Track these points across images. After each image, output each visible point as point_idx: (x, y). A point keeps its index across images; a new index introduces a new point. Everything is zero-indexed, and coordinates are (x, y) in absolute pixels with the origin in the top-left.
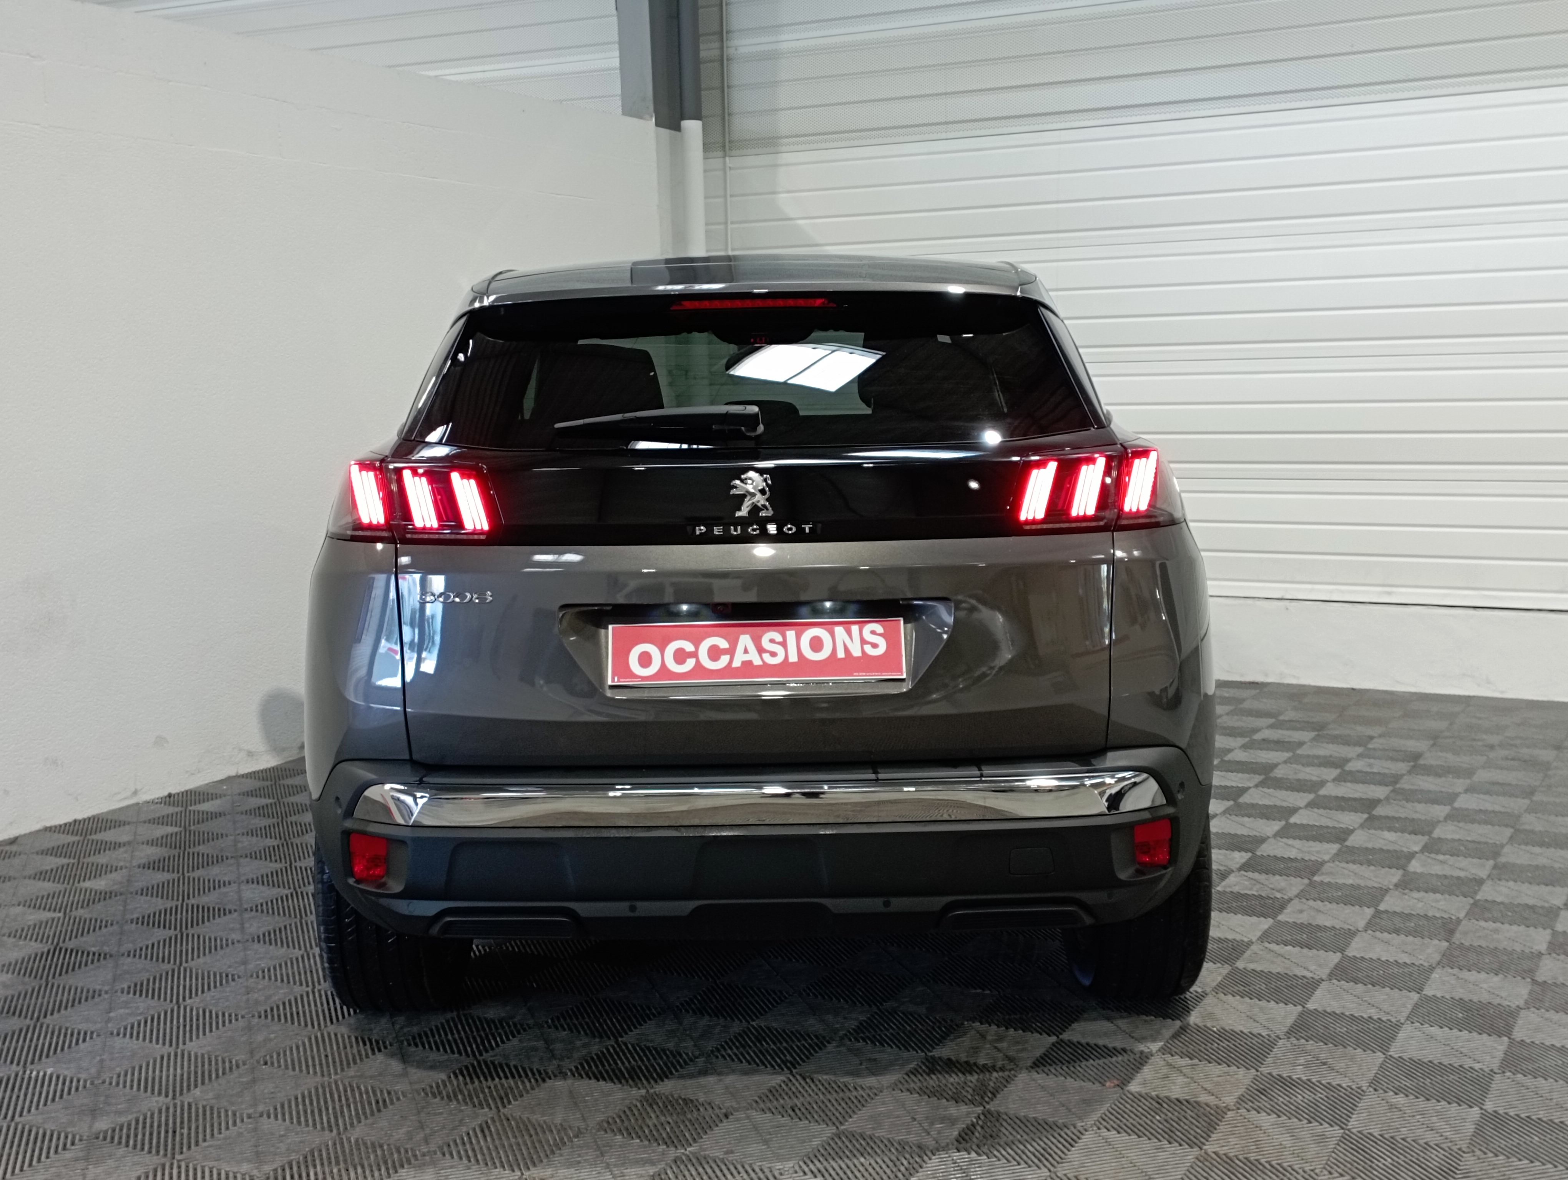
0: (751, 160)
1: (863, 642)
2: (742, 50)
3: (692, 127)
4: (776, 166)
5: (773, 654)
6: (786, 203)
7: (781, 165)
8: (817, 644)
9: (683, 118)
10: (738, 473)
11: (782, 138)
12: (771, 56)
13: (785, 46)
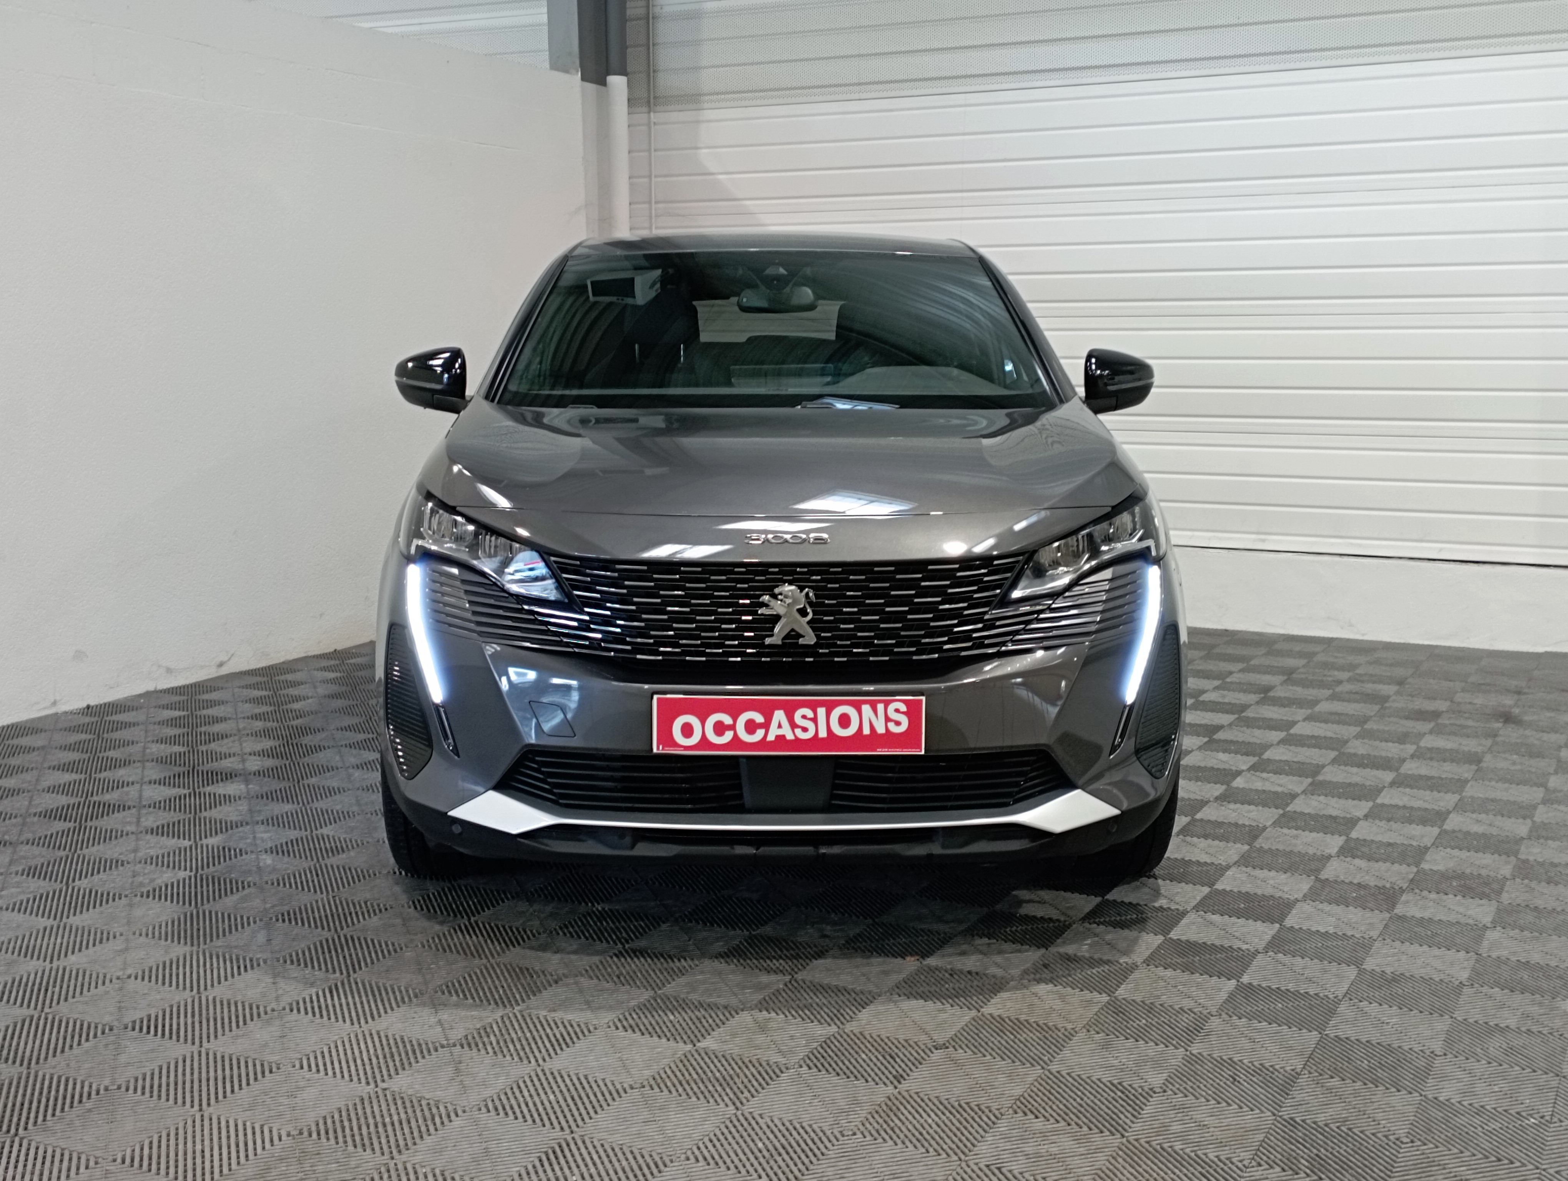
0: (674, 116)
2: (667, 9)
3: (617, 82)
4: (698, 122)
6: (707, 158)
7: (703, 121)
9: (608, 73)
11: (704, 95)
12: (695, 16)
13: (710, 6)
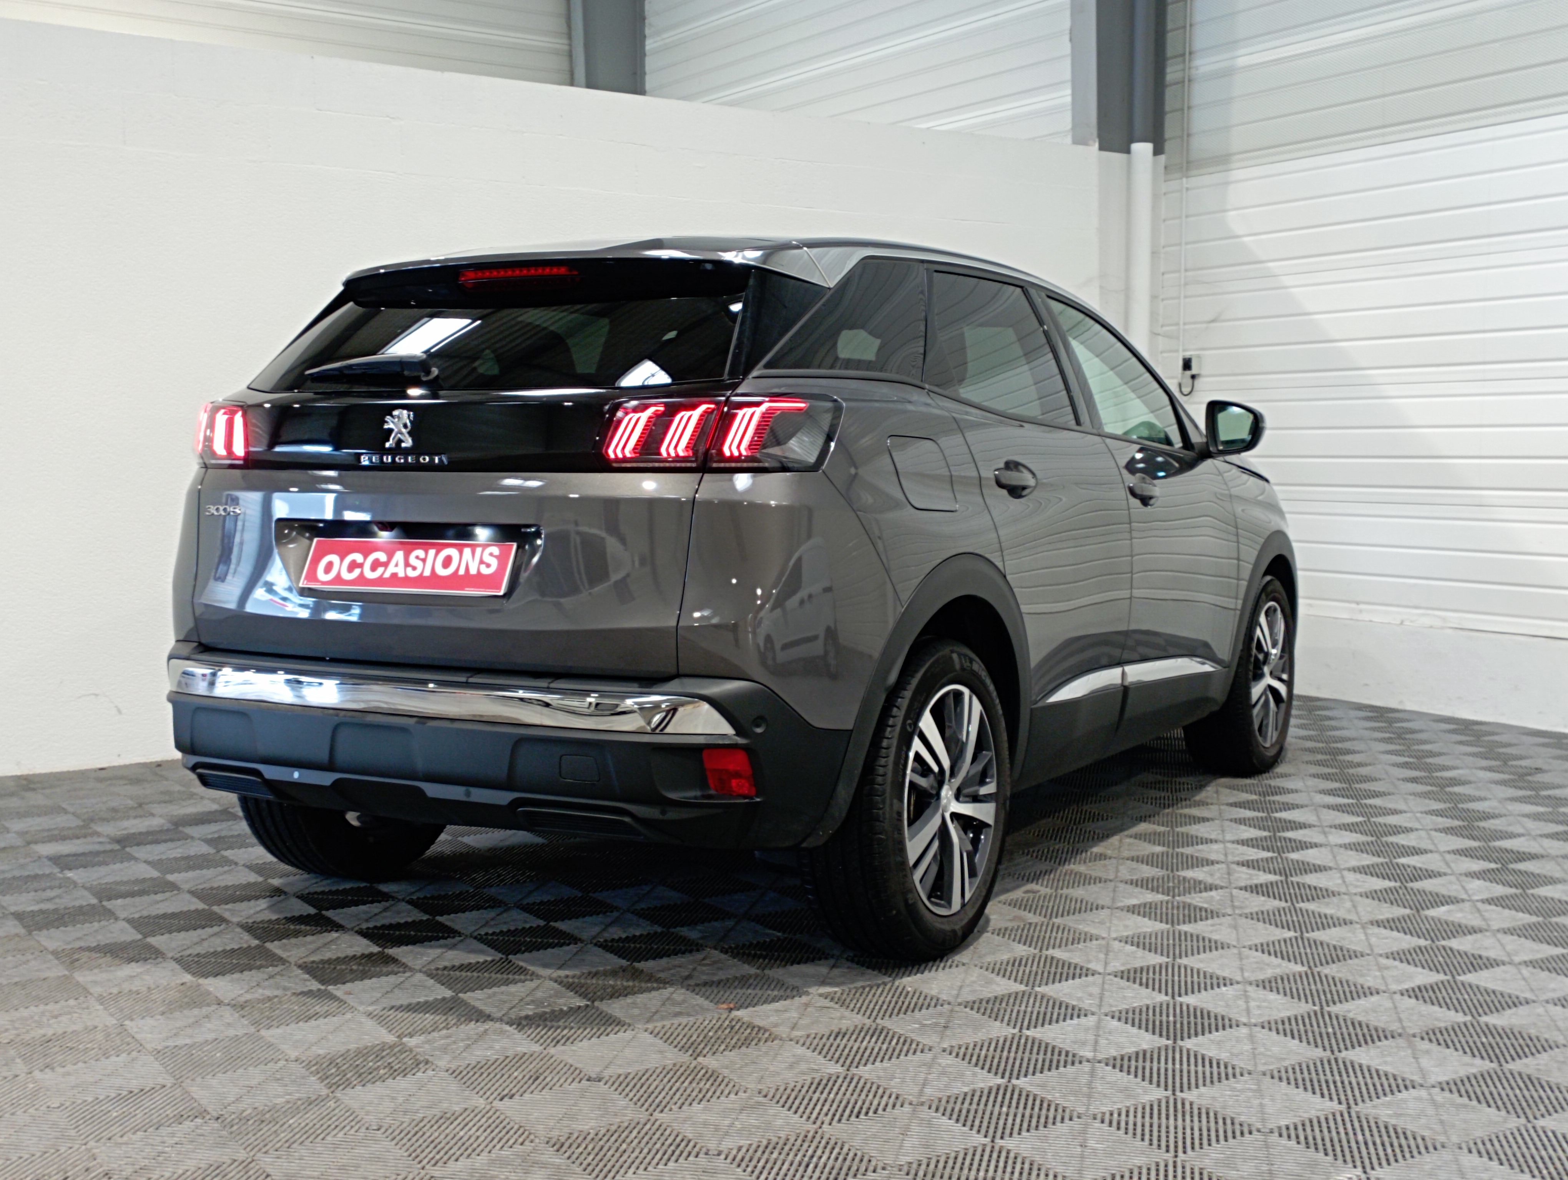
0: (1207, 180)
1: (482, 562)
2: (1202, 70)
3: (1142, 149)
4: (1227, 183)
5: (414, 568)
6: (1234, 221)
7: (1232, 182)
8: (447, 562)
9: (1132, 140)
10: (389, 410)
11: (1235, 154)
12: (1228, 73)
13: (1242, 61)
